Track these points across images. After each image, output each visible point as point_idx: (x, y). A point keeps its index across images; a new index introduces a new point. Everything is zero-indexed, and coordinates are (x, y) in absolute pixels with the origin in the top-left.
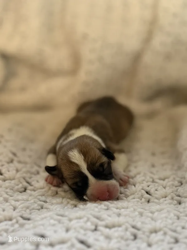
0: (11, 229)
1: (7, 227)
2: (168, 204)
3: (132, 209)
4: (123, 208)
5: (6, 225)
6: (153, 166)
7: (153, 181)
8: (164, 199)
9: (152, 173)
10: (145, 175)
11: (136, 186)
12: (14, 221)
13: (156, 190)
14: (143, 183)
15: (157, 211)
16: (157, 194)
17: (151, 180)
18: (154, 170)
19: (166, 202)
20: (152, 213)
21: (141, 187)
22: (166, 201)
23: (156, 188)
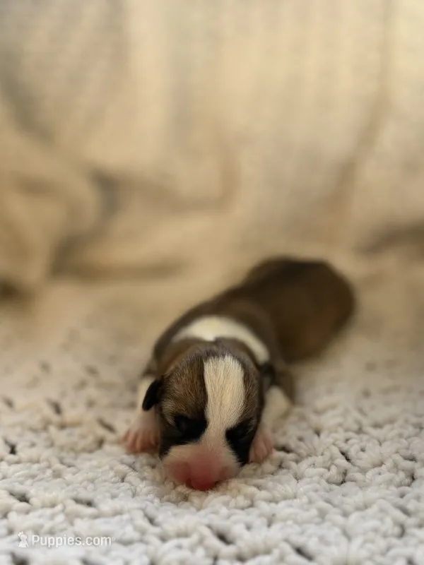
0: (48, 525)
1: (41, 521)
2: (382, 486)
3: (305, 500)
4: (285, 498)
5: (40, 517)
6: (367, 394)
7: (360, 431)
8: (377, 470)
9: (361, 411)
10: (346, 413)
11: (322, 436)
12: (59, 507)
13: (363, 450)
14: (336, 432)
15: (358, 509)
16: (360, 459)
17: (356, 427)
18: (366, 404)
19: (379, 479)
20: (346, 515)
21: (330, 440)
22: (380, 474)
23: (363, 444)
